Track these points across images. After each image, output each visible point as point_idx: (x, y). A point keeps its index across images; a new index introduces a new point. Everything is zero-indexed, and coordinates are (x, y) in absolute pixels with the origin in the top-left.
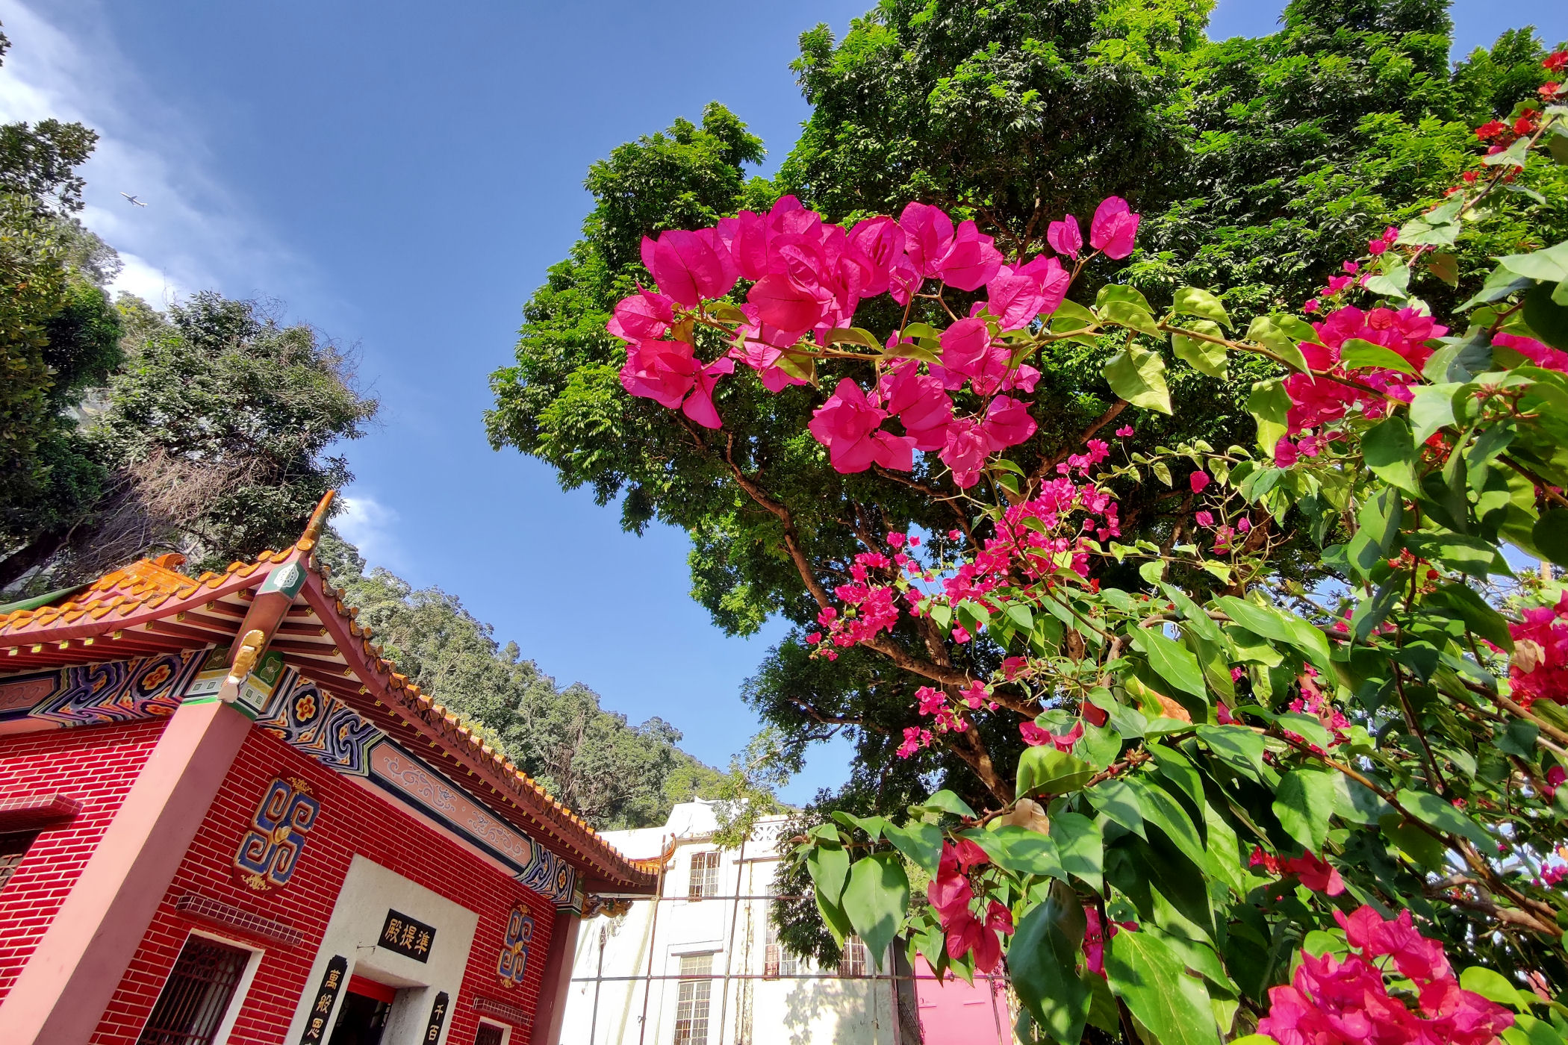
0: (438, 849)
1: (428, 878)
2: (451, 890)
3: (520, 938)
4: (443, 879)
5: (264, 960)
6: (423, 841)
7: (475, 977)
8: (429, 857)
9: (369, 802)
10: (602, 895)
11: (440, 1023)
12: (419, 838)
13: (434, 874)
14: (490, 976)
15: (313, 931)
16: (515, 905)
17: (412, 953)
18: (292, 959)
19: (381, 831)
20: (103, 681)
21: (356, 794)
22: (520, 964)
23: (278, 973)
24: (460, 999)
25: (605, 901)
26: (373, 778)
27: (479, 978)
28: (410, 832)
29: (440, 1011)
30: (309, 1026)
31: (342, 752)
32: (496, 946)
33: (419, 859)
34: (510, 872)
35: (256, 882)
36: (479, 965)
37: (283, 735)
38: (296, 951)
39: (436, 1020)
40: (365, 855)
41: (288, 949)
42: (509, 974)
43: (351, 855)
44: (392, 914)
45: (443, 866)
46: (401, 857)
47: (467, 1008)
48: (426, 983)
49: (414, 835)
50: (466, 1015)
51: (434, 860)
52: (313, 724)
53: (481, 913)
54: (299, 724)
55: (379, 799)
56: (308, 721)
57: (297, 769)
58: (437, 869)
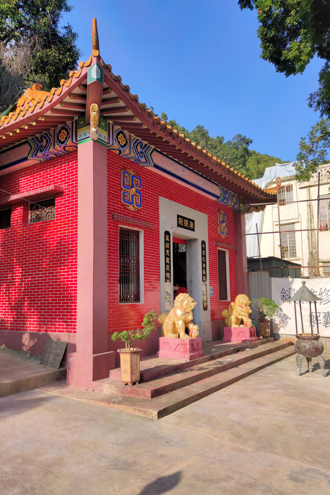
0: (186, 192)
1: (186, 203)
2: (195, 207)
3: (223, 222)
4: (191, 203)
5: (144, 233)
6: (180, 189)
7: (212, 235)
8: (184, 196)
9: (157, 176)
10: (252, 205)
11: (205, 250)
12: (178, 189)
13: (188, 202)
14: (217, 235)
15: (156, 223)
16: (219, 210)
17: (189, 229)
18: (153, 233)
19: (165, 187)
20: (45, 141)
21: (151, 174)
22: (226, 231)
23: (150, 237)
24: (209, 242)
25: (254, 206)
26: (156, 166)
27: (214, 236)
28: (174, 187)
29: (204, 246)
30: (165, 253)
31: (141, 157)
32: (216, 225)
33: (180, 196)
34: (214, 199)
35: (131, 208)
36: (212, 231)
37: (118, 152)
38: (153, 230)
39: (203, 249)
40: (163, 196)
41: (150, 229)
42: (223, 233)
43: (158, 197)
44: (179, 216)
45: (190, 198)
46: (174, 196)
47: (212, 245)
48: (197, 238)
49: (176, 188)
50: (213, 247)
51: (186, 196)
52: (127, 146)
53: (208, 214)
54: (122, 147)
55: (159, 175)
56: (125, 145)
57: (128, 166)
58: (188, 199)
